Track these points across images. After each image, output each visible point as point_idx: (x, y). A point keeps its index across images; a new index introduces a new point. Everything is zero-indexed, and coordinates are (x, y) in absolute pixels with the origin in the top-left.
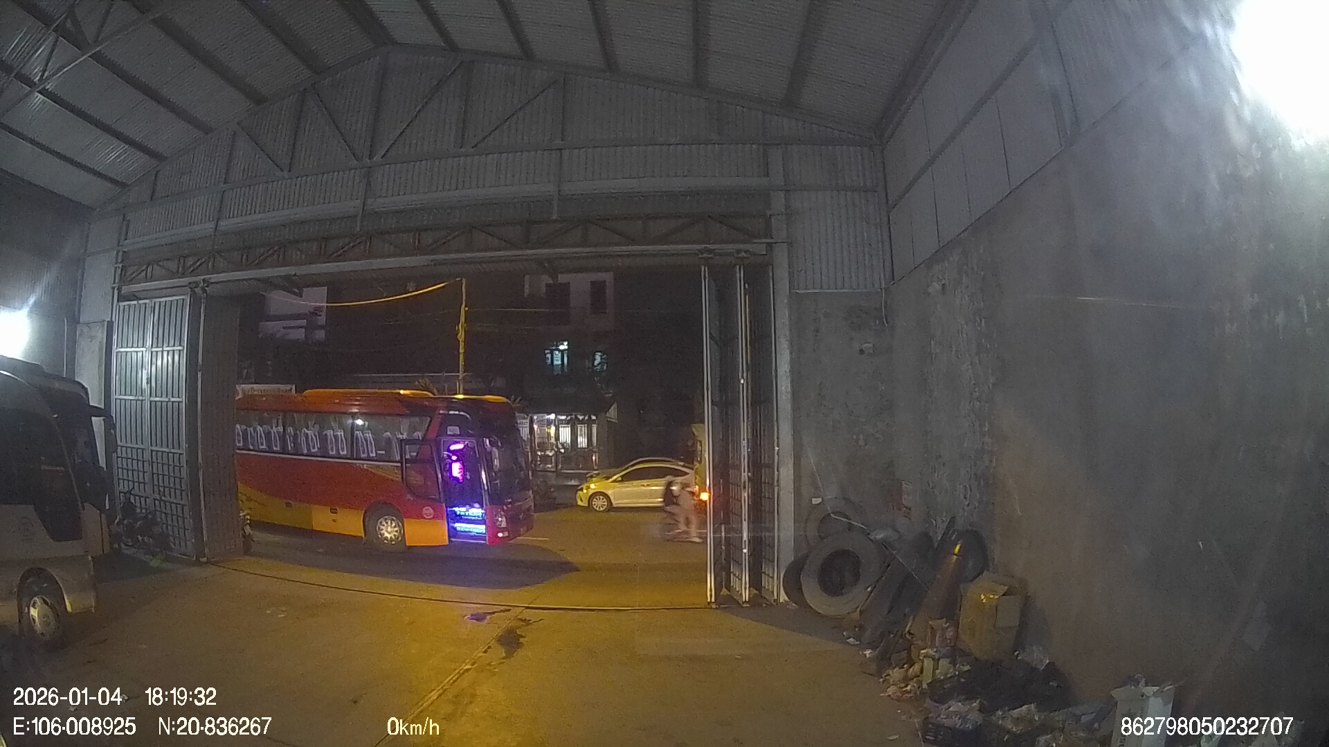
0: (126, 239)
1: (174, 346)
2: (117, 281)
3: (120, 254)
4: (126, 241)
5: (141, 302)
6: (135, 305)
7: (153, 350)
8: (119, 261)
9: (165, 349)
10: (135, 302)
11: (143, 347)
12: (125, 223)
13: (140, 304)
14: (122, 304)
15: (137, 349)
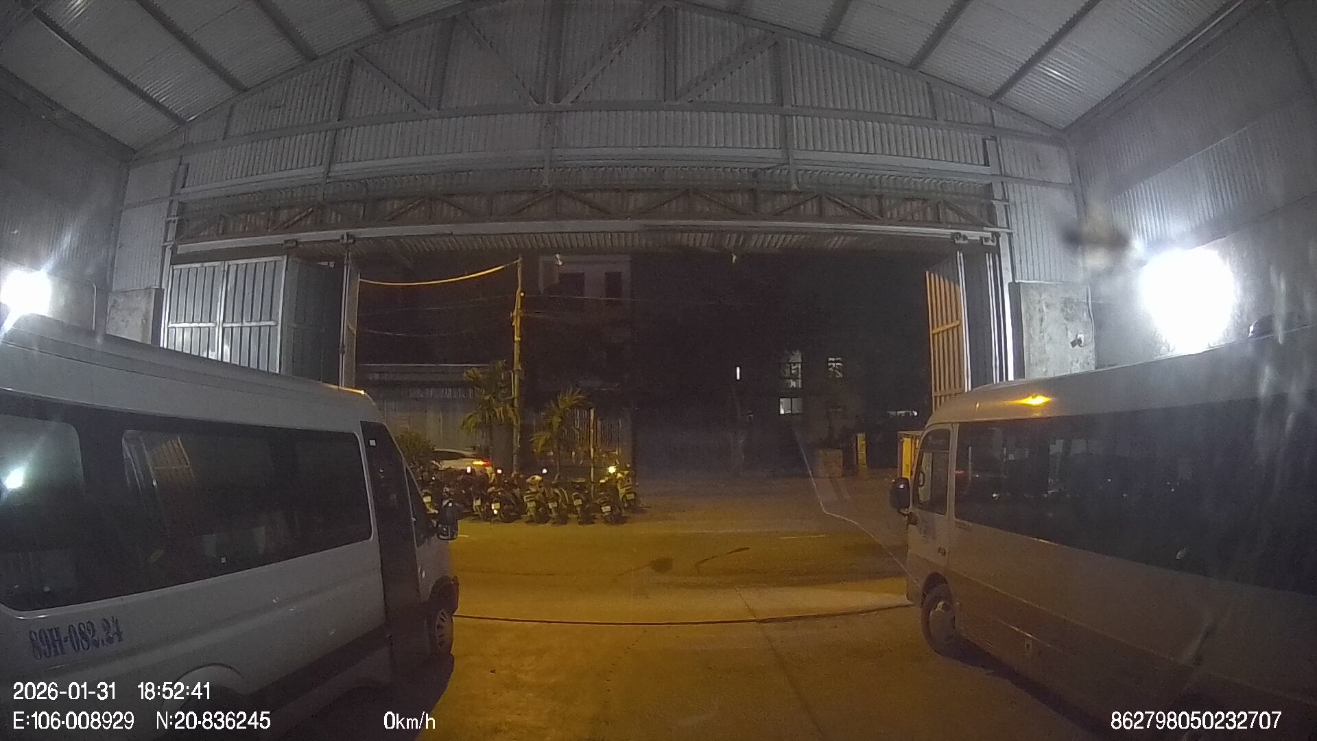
0: (183, 187)
1: (261, 320)
2: (168, 240)
3: (175, 205)
4: (184, 190)
5: (206, 264)
6: (197, 268)
7: (225, 325)
8: (174, 212)
9: (246, 324)
10: (198, 265)
11: (210, 321)
12: (183, 167)
13: (206, 268)
14: (175, 267)
15: (201, 325)
